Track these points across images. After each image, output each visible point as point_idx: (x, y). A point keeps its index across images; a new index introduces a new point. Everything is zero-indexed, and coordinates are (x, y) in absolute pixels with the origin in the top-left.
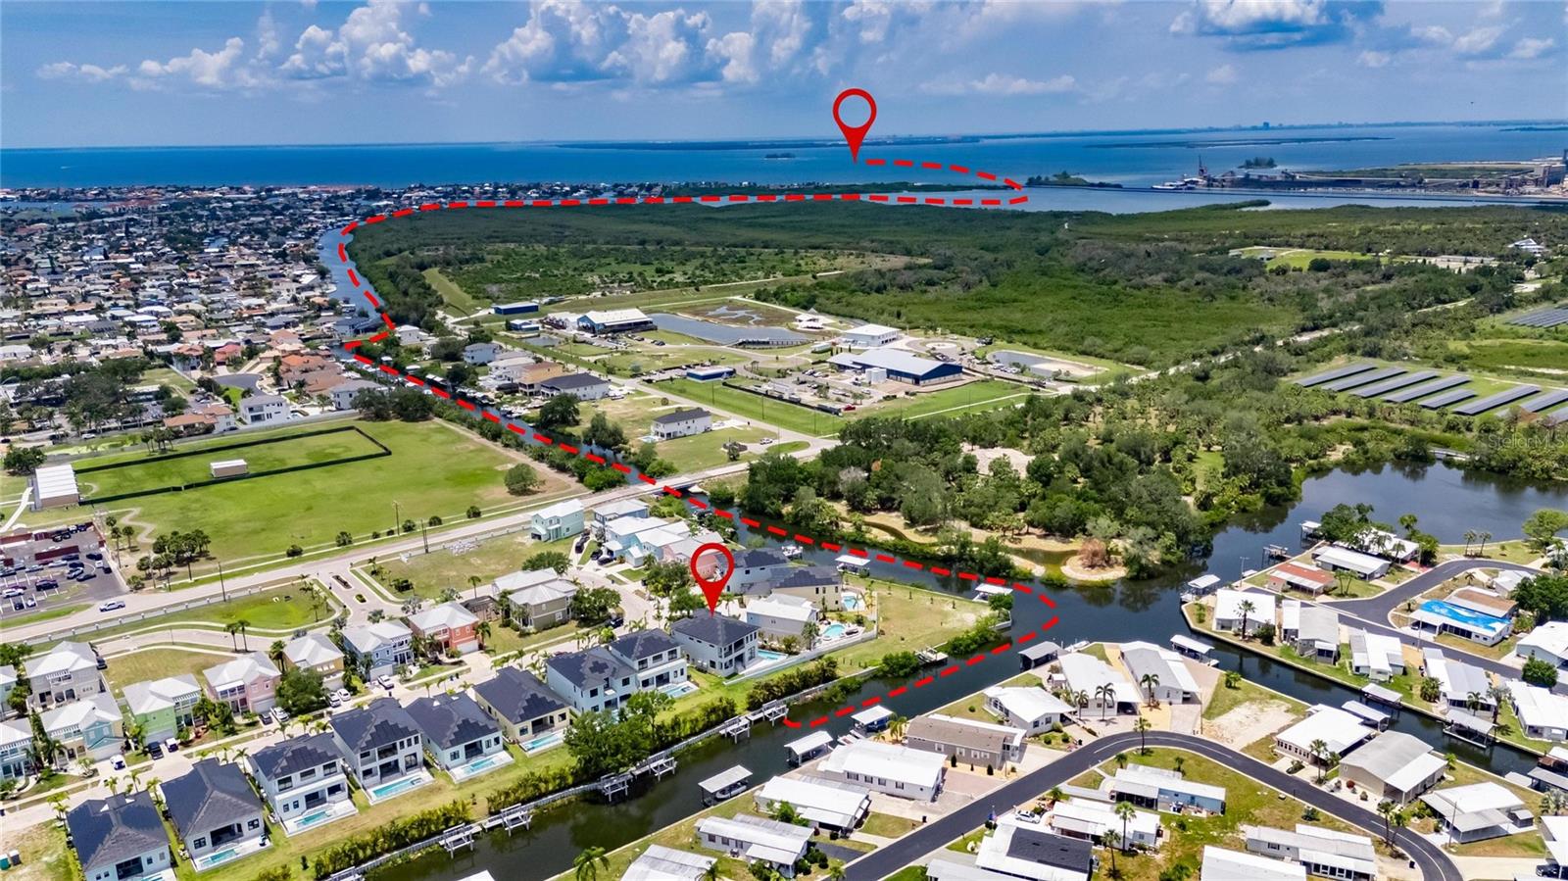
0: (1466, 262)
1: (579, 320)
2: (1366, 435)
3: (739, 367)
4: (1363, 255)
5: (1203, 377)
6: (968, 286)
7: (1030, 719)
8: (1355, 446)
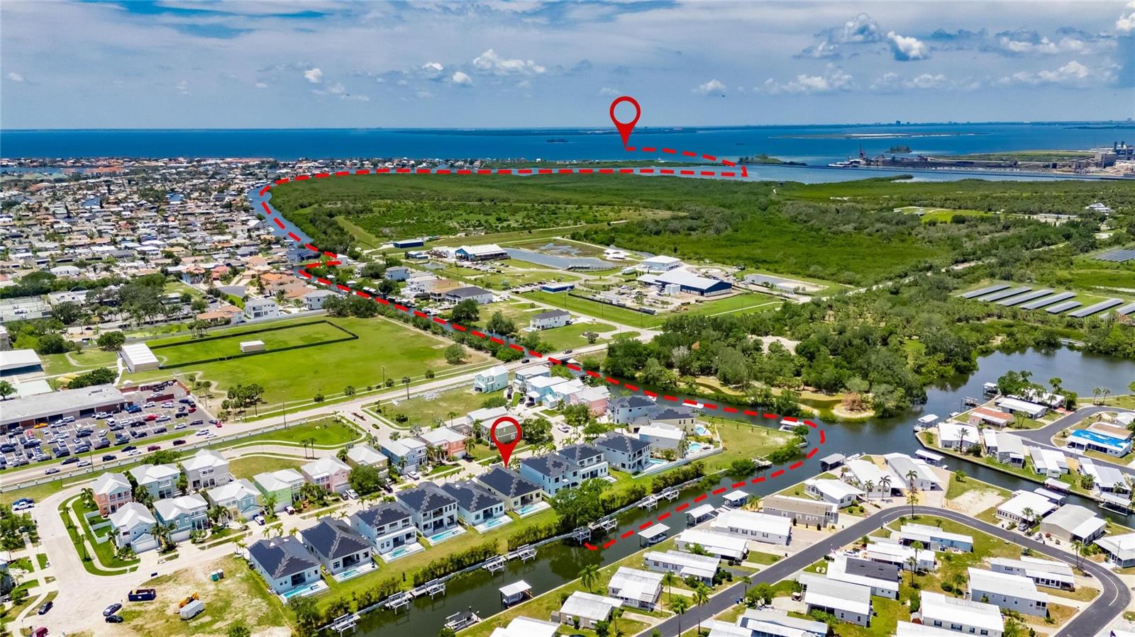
0: (1058, 218)
1: (457, 252)
2: (1015, 329)
3: (576, 284)
4: (986, 213)
5: (896, 292)
6: (718, 231)
7: (838, 498)
8: (1008, 336)
